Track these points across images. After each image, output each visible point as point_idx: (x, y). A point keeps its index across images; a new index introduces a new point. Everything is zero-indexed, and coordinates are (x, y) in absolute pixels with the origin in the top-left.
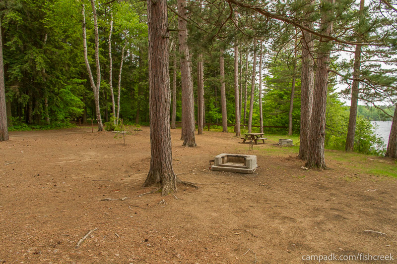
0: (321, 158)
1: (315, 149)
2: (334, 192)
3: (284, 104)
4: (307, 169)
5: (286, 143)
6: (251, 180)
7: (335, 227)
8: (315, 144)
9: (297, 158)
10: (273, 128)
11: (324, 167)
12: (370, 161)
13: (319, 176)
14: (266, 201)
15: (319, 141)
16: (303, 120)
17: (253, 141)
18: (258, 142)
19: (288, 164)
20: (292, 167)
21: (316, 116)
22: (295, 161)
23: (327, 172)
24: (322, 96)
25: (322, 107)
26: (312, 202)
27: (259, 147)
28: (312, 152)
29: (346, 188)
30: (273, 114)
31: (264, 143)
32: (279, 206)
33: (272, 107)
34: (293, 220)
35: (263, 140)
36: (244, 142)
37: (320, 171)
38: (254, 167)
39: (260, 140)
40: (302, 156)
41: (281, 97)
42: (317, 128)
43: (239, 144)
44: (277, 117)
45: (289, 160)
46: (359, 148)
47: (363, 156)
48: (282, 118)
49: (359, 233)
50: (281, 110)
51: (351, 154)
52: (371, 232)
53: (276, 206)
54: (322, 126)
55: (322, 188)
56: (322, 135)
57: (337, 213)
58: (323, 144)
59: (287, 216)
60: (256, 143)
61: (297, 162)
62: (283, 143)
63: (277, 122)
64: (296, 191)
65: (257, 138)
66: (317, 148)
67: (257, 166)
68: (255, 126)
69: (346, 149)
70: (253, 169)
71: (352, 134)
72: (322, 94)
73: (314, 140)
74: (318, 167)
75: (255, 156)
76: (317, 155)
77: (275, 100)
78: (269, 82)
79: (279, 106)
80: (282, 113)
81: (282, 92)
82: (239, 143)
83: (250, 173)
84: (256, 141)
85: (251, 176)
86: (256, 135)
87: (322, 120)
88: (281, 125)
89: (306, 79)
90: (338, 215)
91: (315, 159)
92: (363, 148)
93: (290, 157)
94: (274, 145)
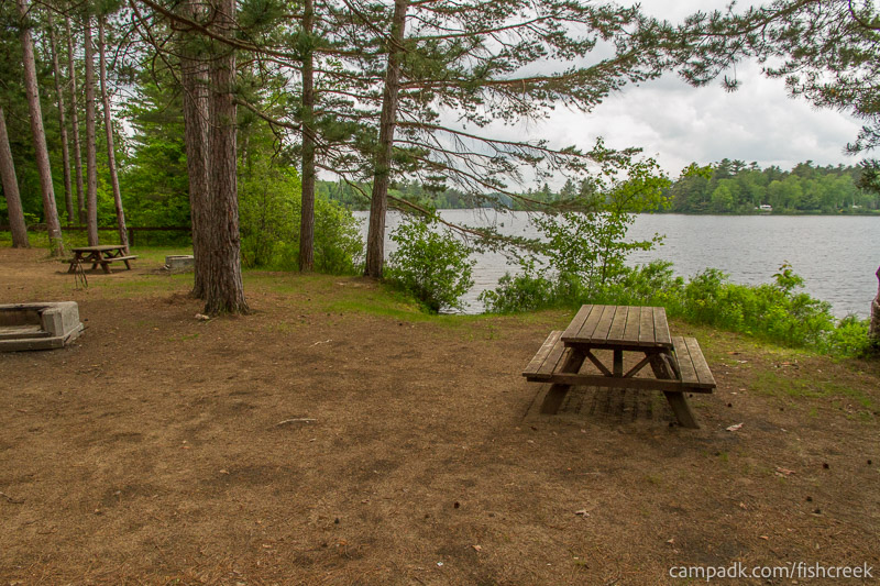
0: (235, 292)
1: (222, 274)
2: (251, 357)
3: (179, 172)
4: (206, 317)
5: (181, 265)
6: (58, 365)
7: (226, 429)
8: (220, 263)
9: (190, 296)
10: (159, 233)
11: (245, 310)
12: (339, 288)
13: (231, 330)
14: (83, 408)
15: (228, 254)
16: (197, 210)
17: (99, 266)
18: (110, 267)
19: (169, 311)
20: (177, 318)
21: (217, 200)
22: (185, 303)
23: (249, 319)
24: (225, 156)
25: (228, 182)
26: (195, 387)
27: (111, 279)
28: (216, 279)
29: (278, 347)
30: (155, 199)
31: (129, 269)
32: (112, 414)
33: (151, 181)
34: (134, 437)
35: (126, 261)
36: (72, 271)
37: (235, 318)
38: (70, 328)
39: (117, 263)
40: (200, 292)
41: (174, 157)
42: (220, 227)
43: (58, 277)
44: (166, 205)
45: (171, 302)
46: (324, 265)
47: (328, 278)
48: (180, 208)
49: (269, 430)
50: (174, 190)
51: (309, 278)
52: (290, 423)
53: (106, 415)
54: (231, 224)
55: (228, 355)
56: (233, 241)
57: (239, 400)
58: (238, 261)
59: (125, 432)
60: (106, 271)
61: (189, 307)
62: (176, 266)
63: (167, 216)
64: (169, 369)
65: (111, 256)
66: (224, 271)
67: (81, 326)
68: (111, 229)
69: (301, 269)
70: (66, 335)
71: (308, 237)
72: (225, 153)
73: (216, 253)
74: (230, 310)
75: (74, 303)
76: (228, 285)
77: (158, 165)
78: (142, 119)
79: (169, 178)
80: (176, 195)
81: (174, 146)
82: (59, 273)
83: (61, 346)
84: (104, 264)
85: (60, 353)
86: (103, 251)
87: (230, 209)
88: (178, 224)
89: (194, 117)
90: (241, 404)
91: (223, 294)
92: (332, 264)
93: (175, 296)
94: (154, 270)
